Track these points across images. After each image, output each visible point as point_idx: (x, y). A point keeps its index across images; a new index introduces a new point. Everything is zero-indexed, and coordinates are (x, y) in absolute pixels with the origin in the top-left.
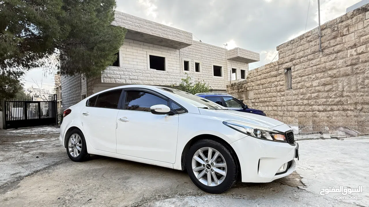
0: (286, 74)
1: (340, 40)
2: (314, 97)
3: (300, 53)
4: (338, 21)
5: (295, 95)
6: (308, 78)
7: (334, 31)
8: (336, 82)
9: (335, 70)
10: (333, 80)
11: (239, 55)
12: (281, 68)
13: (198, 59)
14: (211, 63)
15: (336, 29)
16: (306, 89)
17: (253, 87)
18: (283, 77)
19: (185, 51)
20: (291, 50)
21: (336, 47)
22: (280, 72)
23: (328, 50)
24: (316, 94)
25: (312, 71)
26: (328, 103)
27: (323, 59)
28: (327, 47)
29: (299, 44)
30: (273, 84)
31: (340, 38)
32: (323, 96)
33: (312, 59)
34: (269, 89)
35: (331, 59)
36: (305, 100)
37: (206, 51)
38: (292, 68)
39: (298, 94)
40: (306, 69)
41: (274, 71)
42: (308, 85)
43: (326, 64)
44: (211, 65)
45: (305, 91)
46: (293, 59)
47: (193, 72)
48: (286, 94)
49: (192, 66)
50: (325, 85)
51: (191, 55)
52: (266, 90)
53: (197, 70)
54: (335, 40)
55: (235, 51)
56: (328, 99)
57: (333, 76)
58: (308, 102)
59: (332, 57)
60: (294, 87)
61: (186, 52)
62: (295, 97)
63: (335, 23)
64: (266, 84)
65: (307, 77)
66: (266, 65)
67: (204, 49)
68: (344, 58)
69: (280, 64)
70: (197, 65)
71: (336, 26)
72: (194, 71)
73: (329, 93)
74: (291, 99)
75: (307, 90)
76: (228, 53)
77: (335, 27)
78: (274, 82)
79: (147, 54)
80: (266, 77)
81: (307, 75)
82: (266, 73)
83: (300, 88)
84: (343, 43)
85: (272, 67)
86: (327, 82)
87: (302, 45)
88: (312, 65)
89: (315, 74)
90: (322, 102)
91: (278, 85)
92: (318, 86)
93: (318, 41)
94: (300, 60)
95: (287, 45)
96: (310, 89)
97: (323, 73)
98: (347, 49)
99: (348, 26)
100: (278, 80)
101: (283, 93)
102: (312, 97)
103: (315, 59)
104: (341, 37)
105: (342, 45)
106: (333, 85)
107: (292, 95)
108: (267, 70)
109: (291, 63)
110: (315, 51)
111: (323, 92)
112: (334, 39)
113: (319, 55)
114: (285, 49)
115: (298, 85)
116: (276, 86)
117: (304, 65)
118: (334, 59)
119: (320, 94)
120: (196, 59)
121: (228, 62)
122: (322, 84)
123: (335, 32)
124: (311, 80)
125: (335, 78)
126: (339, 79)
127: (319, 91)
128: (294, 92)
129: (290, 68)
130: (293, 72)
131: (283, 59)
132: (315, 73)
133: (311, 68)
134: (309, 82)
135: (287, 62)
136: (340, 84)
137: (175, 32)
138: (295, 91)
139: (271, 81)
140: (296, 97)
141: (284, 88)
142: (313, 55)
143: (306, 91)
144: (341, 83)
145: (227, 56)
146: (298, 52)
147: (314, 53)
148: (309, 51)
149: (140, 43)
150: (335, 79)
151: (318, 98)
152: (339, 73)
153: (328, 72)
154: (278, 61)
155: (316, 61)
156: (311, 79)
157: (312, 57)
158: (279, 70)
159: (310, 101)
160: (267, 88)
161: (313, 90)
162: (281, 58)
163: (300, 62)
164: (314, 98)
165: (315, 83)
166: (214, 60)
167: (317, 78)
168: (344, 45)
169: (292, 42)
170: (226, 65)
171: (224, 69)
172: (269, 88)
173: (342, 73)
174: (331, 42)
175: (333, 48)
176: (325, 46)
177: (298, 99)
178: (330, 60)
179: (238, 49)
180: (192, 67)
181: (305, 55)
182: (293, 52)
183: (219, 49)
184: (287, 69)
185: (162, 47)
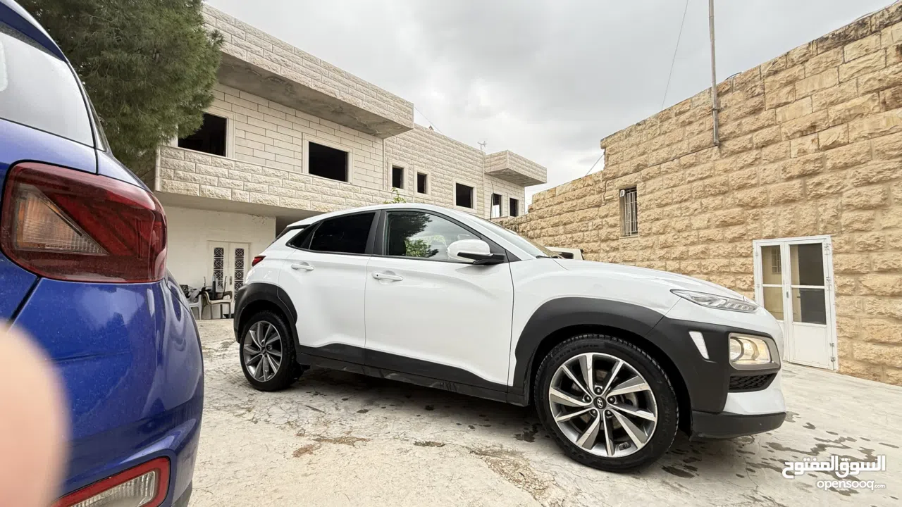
0: (623, 200)
1: (771, 117)
2: (695, 254)
3: (660, 151)
4: (765, 72)
5: (646, 248)
6: (680, 208)
7: (753, 97)
8: (756, 218)
9: (754, 190)
10: (750, 214)
11: (508, 166)
12: (611, 187)
13: (424, 165)
14: (450, 178)
15: (758, 90)
16: (674, 235)
17: (543, 230)
18: (615, 208)
19: (395, 145)
20: (637, 145)
21: (757, 133)
22: (608, 195)
23: (735, 143)
24: (700, 247)
25: (691, 192)
26: (733, 269)
27: (722, 164)
28: (733, 135)
29: (658, 132)
30: (590, 224)
31: (771, 111)
32: (721, 252)
33: (692, 165)
34: (579, 234)
35: (743, 162)
36: (671, 262)
37: (442, 150)
38: (638, 187)
39: (652, 247)
40: (674, 189)
41: (593, 194)
42: (679, 225)
43: (730, 175)
44: (450, 182)
45: (670, 240)
46: (641, 167)
47: (412, 193)
48: (621, 246)
49: (410, 180)
50: (725, 225)
51: (410, 155)
52: (572, 238)
53: (422, 188)
54: (756, 117)
55: (502, 157)
56: (733, 260)
57: (747, 205)
58: (680, 265)
59: (747, 159)
60: (643, 230)
61: (399, 147)
62: (645, 252)
63: (755, 76)
64: (572, 222)
65: (677, 206)
66: (573, 182)
67: (439, 146)
68: (782, 159)
69: (608, 178)
70: (422, 179)
71: (757, 84)
72: (413, 191)
73: (738, 244)
74: (634, 258)
75: (676, 237)
76: (487, 160)
77: (755, 86)
78: (593, 219)
79: (302, 139)
80: (574, 208)
81: (677, 203)
82: (573, 198)
83: (658, 233)
84: (777, 125)
85: (589, 185)
86: (732, 218)
87: (666, 132)
88: (692, 179)
89: (700, 200)
90: (716, 267)
91: (603, 225)
92: (708, 227)
93: (710, 121)
94: (660, 168)
95: (629, 135)
96: (685, 234)
97: (720, 197)
98: (789, 138)
99: (792, 82)
100: (603, 214)
101: (614, 244)
102: (690, 253)
103: (700, 163)
104: (771, 108)
105: (774, 128)
106: (748, 224)
107: (637, 248)
108: (576, 193)
109: (636, 174)
110: (699, 146)
111: (720, 241)
112: (752, 116)
113: (711, 155)
114: (621, 143)
115: (653, 225)
116: (598, 228)
117: (671, 179)
118: (753, 162)
119: (712, 246)
120: (419, 165)
121: (486, 180)
122: (718, 223)
123: (756, 99)
124: (688, 214)
125: (754, 207)
126: (764, 210)
127: (710, 240)
128: (643, 242)
129: (634, 189)
130: (641, 195)
131: (617, 166)
132: (699, 198)
133: (688, 186)
134: (682, 218)
135: (626, 174)
136: (769, 223)
137: (374, 94)
138: (647, 238)
139: (585, 217)
140: (648, 253)
141: (617, 231)
142: (694, 154)
143: (675, 239)
144: (771, 221)
145: (485, 167)
146: (654, 151)
147: (697, 149)
148: (684, 146)
149: (286, 109)
150: (754, 211)
151: (706, 257)
152: (764, 196)
153: (736, 193)
154: (605, 171)
155: (702, 169)
156: (687, 212)
157: (693, 159)
158: (605, 191)
159: (684, 264)
160: (575, 233)
161: (692, 237)
162: (613, 165)
163: (659, 173)
164: (694, 257)
165: (699, 221)
166: (458, 171)
167: (705, 210)
168: (780, 128)
169: (639, 128)
170: (482, 185)
171: (478, 192)
172: (580, 231)
173: (773, 196)
174: (743, 122)
175: (749, 136)
176: (729, 132)
177: (653, 257)
178: (741, 165)
179: (508, 152)
180: (411, 182)
181: (674, 155)
182: (641, 150)
183: (469, 151)
184: (625, 190)
185: (343, 128)
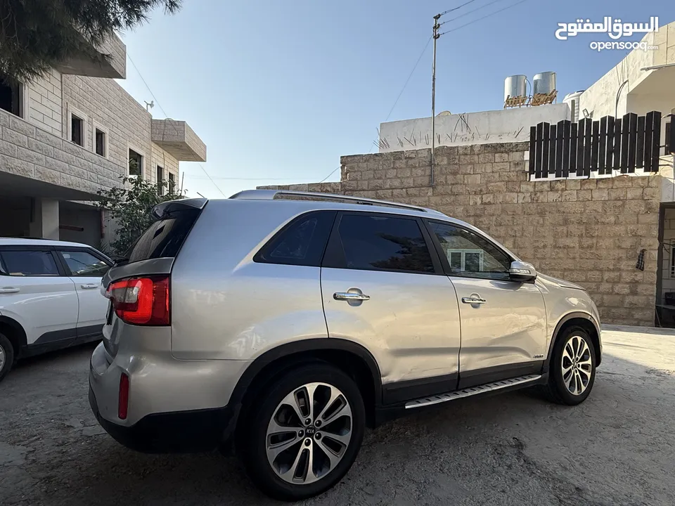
1: (462, 179)
3: (394, 180)
4: (460, 152)
7: (453, 164)
11: (186, 140)
13: (101, 119)
14: (124, 141)
15: (456, 161)
19: (74, 85)
20: (375, 170)
21: (454, 186)
23: (442, 188)
27: (434, 199)
28: (441, 184)
29: (392, 166)
43: (439, 207)
44: (124, 147)
49: (89, 136)
51: (88, 104)
53: (100, 150)
54: (455, 177)
59: (448, 200)
63: (455, 152)
66: (310, 185)
69: (348, 189)
72: (93, 152)
76: (154, 126)
77: (455, 158)
85: (327, 191)
87: (398, 168)
94: (392, 192)
99: (473, 163)
103: (420, 196)
104: (462, 174)
105: (463, 186)
109: (372, 192)
112: (453, 175)
113: (428, 192)
114: (361, 165)
118: (451, 202)
120: (97, 120)
121: (152, 148)
123: (455, 166)
131: (356, 182)
142: (417, 189)
145: (153, 133)
146: (389, 178)
147: (419, 186)
148: (411, 182)
154: (343, 183)
155: (422, 200)
157: (416, 192)
162: (352, 180)
163: (392, 195)
166: (131, 134)
168: (466, 187)
170: (150, 154)
171: (147, 163)
174: (448, 177)
175: (450, 187)
176: (439, 181)
178: (445, 203)
180: (90, 142)
181: (403, 186)
182: (378, 175)
